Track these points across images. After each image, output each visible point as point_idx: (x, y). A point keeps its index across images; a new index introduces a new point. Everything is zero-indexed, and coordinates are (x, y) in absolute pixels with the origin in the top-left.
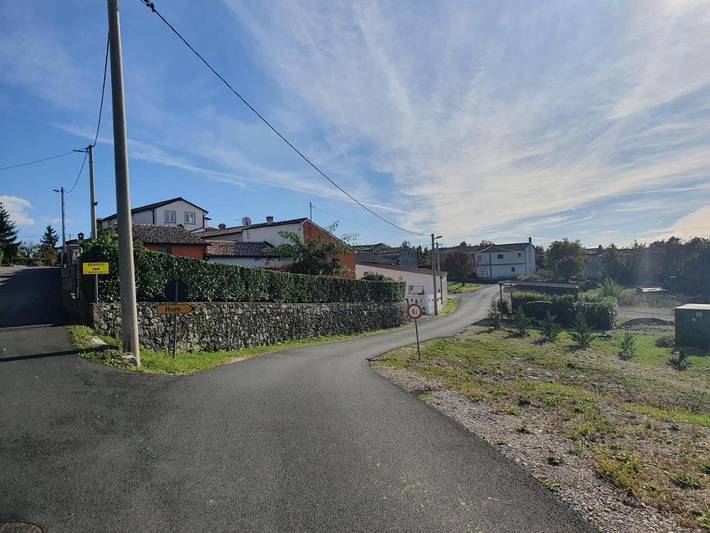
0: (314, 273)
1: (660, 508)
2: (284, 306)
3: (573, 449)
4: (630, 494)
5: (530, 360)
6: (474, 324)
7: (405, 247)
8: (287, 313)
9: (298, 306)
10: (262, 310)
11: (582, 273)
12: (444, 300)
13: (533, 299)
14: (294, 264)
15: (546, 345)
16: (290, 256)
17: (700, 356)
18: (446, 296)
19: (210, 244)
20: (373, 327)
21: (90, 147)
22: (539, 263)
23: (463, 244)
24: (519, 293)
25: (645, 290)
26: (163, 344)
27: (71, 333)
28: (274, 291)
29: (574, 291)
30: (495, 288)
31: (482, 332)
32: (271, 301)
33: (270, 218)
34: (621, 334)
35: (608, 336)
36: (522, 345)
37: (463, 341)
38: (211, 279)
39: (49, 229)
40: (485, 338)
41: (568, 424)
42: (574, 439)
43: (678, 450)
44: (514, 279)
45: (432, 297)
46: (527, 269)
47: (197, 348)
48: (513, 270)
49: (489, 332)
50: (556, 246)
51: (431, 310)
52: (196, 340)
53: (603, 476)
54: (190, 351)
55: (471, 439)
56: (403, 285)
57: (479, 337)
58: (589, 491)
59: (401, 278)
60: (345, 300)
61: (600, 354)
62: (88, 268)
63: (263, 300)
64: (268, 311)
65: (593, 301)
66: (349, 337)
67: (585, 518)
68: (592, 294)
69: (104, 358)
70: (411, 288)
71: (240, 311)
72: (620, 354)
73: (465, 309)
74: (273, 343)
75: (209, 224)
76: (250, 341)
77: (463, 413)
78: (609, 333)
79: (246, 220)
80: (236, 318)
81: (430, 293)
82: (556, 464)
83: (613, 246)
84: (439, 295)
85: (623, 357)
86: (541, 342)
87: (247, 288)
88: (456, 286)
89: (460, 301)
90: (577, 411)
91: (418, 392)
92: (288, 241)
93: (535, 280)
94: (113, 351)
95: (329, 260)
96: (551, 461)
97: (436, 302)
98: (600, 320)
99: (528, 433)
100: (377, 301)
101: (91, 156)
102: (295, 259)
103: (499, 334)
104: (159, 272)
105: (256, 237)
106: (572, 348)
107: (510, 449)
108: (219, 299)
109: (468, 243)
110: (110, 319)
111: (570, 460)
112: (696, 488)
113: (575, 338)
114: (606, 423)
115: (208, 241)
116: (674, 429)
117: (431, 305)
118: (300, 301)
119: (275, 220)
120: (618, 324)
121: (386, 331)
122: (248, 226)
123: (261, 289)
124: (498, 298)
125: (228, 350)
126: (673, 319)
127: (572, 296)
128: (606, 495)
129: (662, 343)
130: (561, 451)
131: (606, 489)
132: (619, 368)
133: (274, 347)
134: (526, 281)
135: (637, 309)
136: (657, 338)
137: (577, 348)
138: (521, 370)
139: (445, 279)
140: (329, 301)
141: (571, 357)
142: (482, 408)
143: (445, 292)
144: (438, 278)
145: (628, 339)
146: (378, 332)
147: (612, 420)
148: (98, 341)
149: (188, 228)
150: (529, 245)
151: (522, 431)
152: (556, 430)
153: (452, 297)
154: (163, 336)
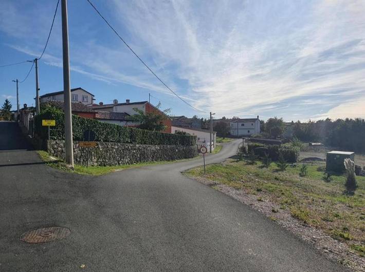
0: (151, 129)
1: (317, 227)
2: (137, 146)
3: (282, 207)
4: (305, 222)
5: (257, 175)
6: (230, 158)
7: (195, 118)
8: (139, 149)
9: (144, 146)
10: (127, 147)
11: (283, 135)
12: (215, 145)
13: (259, 146)
14: (141, 125)
15: (265, 169)
16: (138, 121)
17: (336, 176)
18: (215, 144)
19: (97, 113)
20: (180, 158)
21: (36, 59)
22: (262, 129)
23: (224, 118)
24: (252, 143)
25: (313, 144)
26: (80, 162)
27: (38, 154)
28: (133, 138)
29: (279, 143)
30: (241, 140)
31: (233, 162)
32: (131, 143)
33: (128, 101)
34: (301, 165)
35: (295, 166)
36: (253, 168)
37: (225, 166)
38: (103, 130)
39: (7, 101)
40: (235, 164)
41: (279, 199)
42: (282, 204)
43: (325, 209)
44: (249, 136)
45: (209, 144)
46: (256, 132)
47: (96, 164)
48: (249, 131)
49: (237, 161)
50: (271, 121)
51: (209, 151)
52: (95, 160)
53: (295, 216)
54: (93, 166)
55: (239, 202)
56: (195, 137)
57: (232, 164)
58: (289, 221)
59: (194, 134)
60: (167, 144)
61: (291, 173)
62: (45, 123)
63: (127, 142)
64: (130, 147)
65: (288, 148)
66: (169, 162)
67: (288, 229)
68: (288, 145)
69: (58, 166)
70: (199, 139)
71: (116, 147)
72: (300, 174)
73: (225, 150)
74: (132, 163)
75: (95, 102)
76: (121, 162)
77: (233, 193)
78: (294, 164)
79: (115, 101)
80: (114, 150)
81: (208, 142)
82: (275, 212)
83: (299, 121)
84: (212, 143)
85: (301, 175)
86: (262, 167)
87: (119, 136)
88: (221, 139)
89: (222, 146)
90: (283, 194)
91: (210, 185)
92: (137, 113)
93: (260, 137)
94: (62, 163)
95: (159, 123)
96: (273, 211)
97: (211, 147)
98: (291, 158)
99: (262, 201)
100: (183, 144)
101: (36, 64)
102: (141, 122)
103: (242, 163)
104: (79, 126)
105: (120, 110)
106: (277, 171)
107: (256, 207)
108: (106, 140)
109: (227, 118)
110: (55, 148)
111: (281, 211)
112: (331, 221)
113: (279, 166)
114: (296, 199)
115: (96, 111)
116: (324, 201)
117: (208, 148)
118: (145, 143)
119: (130, 102)
120: (300, 160)
121: (187, 160)
122: (116, 104)
123: (126, 137)
124: (241, 145)
125: (110, 166)
126: (325, 158)
127: (278, 146)
128: (296, 223)
129: (319, 170)
130: (277, 208)
131: (295, 221)
132: (299, 180)
133: (132, 165)
134: (255, 137)
135: (309, 153)
136: (317, 167)
137: (280, 170)
138: (252, 180)
139: (215, 135)
140: (159, 144)
141: (276, 174)
142: (241, 192)
143: (215, 142)
144: (212, 134)
145: (304, 166)
146: (183, 160)
147: (298, 198)
148: (53, 158)
149: (85, 104)
150: (257, 119)
151: (260, 200)
152: (274, 200)
153: (219, 144)
154: (80, 158)
